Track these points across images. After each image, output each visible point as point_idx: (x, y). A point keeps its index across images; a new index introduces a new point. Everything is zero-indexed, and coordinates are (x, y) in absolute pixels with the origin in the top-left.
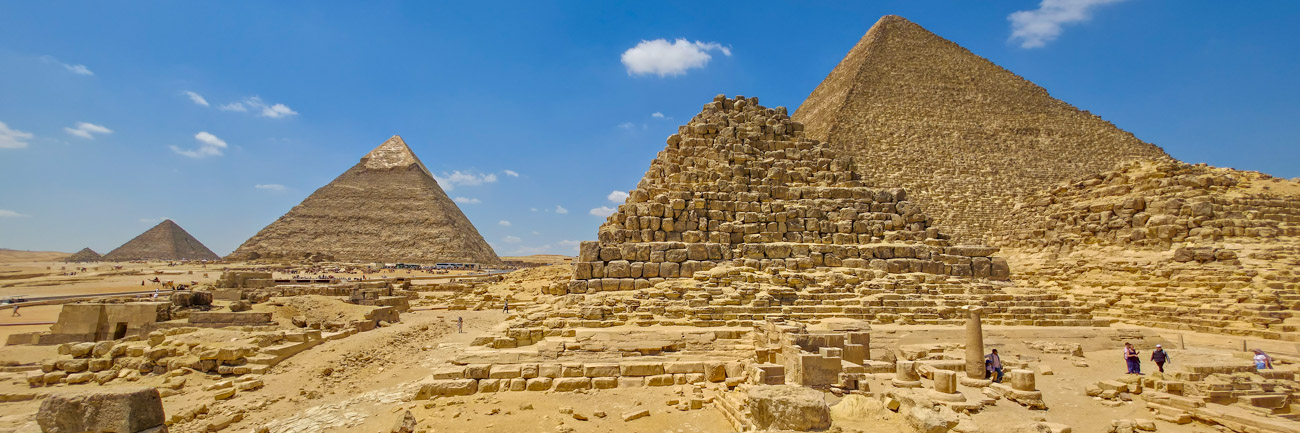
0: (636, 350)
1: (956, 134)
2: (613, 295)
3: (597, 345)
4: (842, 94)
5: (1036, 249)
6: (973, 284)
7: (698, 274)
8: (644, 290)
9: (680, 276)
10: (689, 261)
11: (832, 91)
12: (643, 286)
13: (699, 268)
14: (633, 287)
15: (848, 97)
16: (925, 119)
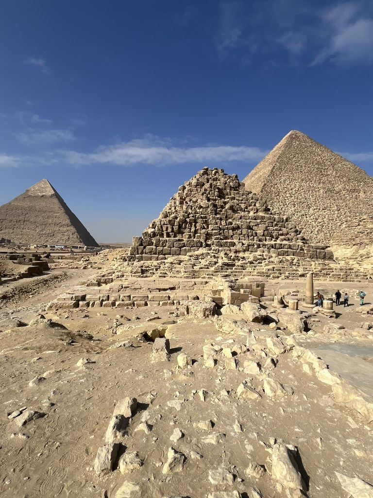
0: (157, 289)
1: (321, 191)
2: (148, 263)
3: (138, 286)
4: (270, 168)
5: (349, 247)
6: (317, 262)
7: (188, 254)
8: (163, 261)
9: (180, 255)
10: (184, 248)
11: (265, 167)
12: (162, 259)
13: (190, 251)
14: (157, 259)
15: (272, 170)
16: (308, 182)
